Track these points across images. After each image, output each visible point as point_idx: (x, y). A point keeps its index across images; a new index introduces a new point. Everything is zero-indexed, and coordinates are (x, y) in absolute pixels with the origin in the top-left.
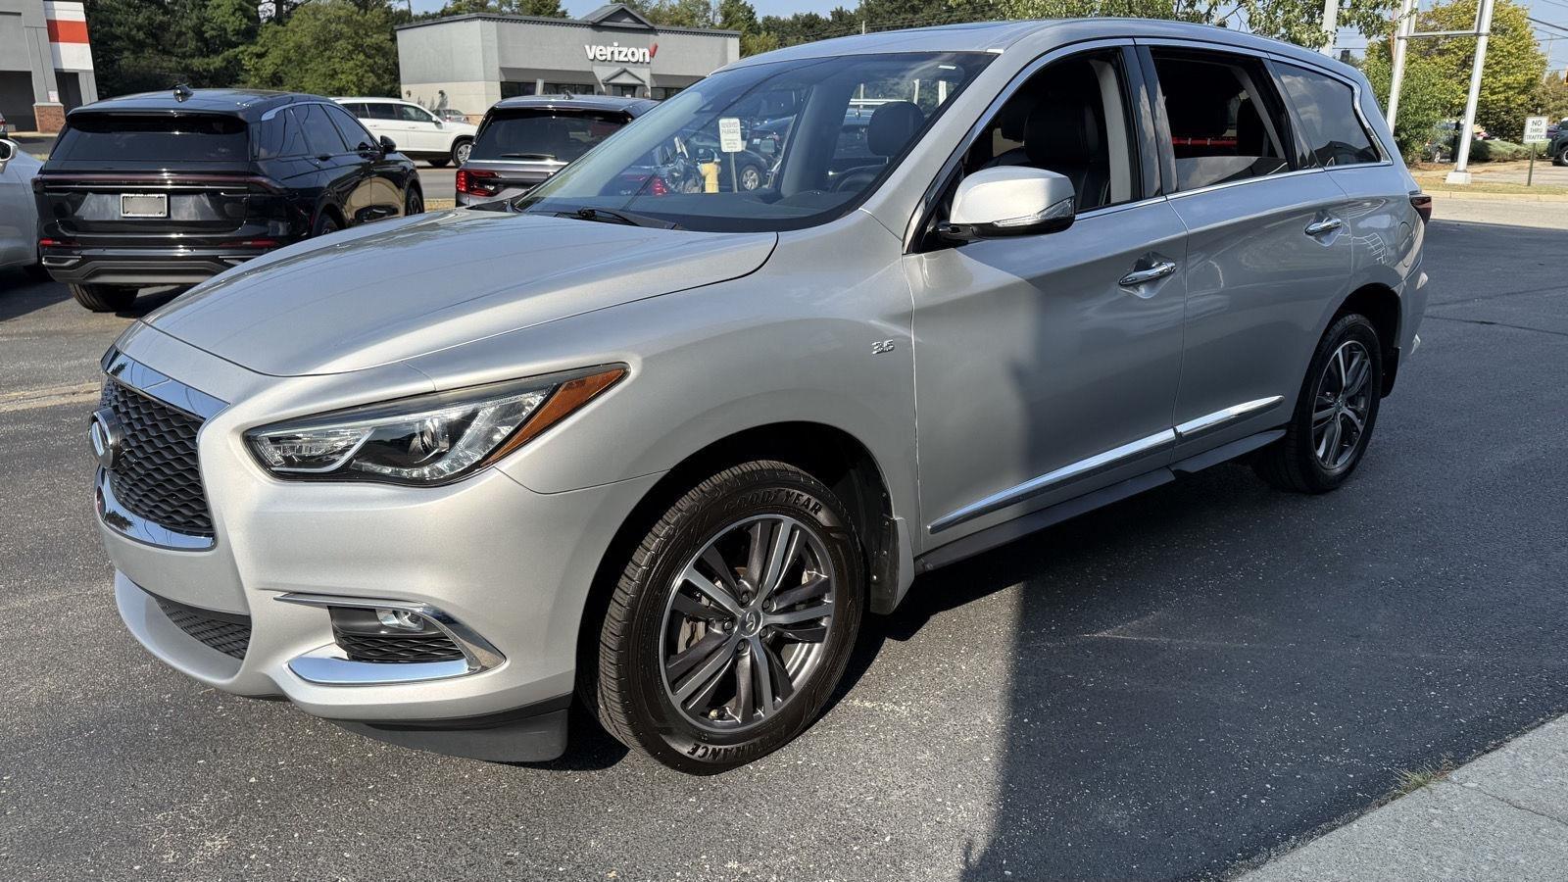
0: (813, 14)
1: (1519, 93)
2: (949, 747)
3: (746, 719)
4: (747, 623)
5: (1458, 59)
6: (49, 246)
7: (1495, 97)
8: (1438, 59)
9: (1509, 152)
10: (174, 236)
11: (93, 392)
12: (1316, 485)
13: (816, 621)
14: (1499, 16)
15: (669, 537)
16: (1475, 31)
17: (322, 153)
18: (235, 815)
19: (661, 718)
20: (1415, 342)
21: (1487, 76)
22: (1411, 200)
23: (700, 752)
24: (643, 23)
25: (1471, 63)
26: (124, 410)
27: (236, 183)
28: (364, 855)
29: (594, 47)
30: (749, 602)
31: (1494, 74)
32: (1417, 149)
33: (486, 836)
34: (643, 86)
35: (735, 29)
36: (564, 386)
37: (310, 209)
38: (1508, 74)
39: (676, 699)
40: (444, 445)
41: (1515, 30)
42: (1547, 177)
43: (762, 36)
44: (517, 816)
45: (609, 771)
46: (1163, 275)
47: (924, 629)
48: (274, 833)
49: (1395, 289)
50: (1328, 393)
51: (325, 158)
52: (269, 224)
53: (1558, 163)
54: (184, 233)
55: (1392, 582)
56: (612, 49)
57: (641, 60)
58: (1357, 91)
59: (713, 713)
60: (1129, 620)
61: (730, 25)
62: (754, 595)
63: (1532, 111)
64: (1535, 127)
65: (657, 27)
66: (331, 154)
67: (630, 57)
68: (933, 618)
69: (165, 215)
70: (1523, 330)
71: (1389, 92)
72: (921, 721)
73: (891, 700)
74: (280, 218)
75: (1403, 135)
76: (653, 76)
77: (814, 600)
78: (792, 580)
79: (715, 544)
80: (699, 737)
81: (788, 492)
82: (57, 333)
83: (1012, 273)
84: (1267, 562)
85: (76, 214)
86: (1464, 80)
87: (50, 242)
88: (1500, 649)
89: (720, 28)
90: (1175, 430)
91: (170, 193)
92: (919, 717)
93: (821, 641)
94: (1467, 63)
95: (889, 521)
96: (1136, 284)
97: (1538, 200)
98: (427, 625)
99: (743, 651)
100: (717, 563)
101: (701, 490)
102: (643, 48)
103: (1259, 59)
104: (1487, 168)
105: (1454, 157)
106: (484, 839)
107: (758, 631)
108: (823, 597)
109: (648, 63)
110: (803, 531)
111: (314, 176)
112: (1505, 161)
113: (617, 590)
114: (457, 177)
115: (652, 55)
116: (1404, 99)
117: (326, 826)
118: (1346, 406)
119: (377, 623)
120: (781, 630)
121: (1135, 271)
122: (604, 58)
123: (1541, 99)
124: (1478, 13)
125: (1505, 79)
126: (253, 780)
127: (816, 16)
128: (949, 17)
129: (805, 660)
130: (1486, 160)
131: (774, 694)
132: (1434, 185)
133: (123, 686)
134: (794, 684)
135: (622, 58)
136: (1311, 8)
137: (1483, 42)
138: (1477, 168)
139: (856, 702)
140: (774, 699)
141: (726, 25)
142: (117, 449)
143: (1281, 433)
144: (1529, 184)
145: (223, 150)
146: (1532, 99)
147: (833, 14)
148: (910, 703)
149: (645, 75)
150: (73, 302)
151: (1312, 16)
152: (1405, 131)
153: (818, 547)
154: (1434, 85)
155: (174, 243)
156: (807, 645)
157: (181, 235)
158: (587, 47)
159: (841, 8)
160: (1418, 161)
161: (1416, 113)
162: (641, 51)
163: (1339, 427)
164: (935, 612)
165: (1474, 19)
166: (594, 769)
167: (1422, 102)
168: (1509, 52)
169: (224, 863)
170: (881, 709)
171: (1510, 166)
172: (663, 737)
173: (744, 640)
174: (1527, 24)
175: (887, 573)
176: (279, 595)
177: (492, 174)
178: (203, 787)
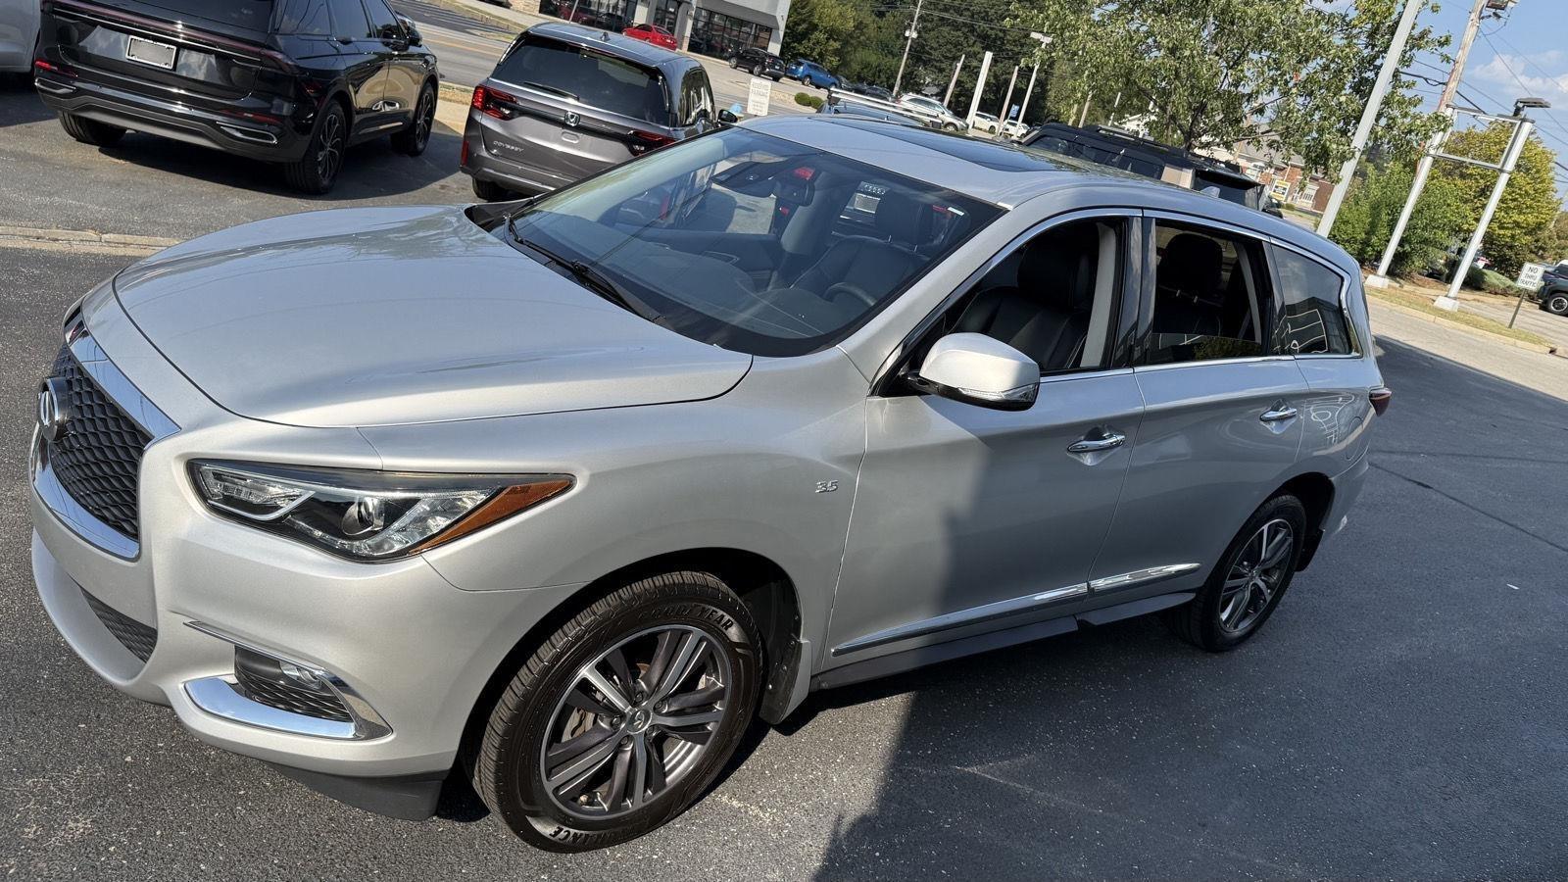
1: (1525, 234)
2: (799, 869)
3: (612, 809)
4: (635, 721)
5: (1478, 187)
6: (45, 69)
7: (1502, 232)
8: (1459, 182)
9: (1502, 286)
10: (175, 90)
11: (58, 240)
12: (1213, 642)
13: (703, 726)
14: (1527, 154)
15: (578, 638)
16: (1499, 167)
17: (344, 36)
18: (104, 797)
19: (530, 801)
20: (1340, 523)
21: (1500, 209)
22: (1371, 396)
23: (562, 834)
25: (1488, 193)
26: (78, 390)
27: (248, 52)
28: (220, 871)
30: (641, 702)
31: (1507, 210)
32: (1417, 264)
33: (341, 874)
34: (689, 3)
36: (508, 490)
37: (322, 92)
38: (1520, 213)
39: (549, 787)
40: (379, 522)
41: (1538, 172)
42: (1530, 321)
44: (375, 858)
45: (473, 826)
46: (1111, 447)
47: (809, 726)
48: (137, 826)
49: (1332, 479)
50: (1245, 563)
51: (346, 42)
52: (274, 102)
53: (1544, 307)
54: (185, 89)
55: (1253, 770)
58: (1346, 284)
59: (583, 798)
60: (1002, 758)
62: (649, 697)
63: (1533, 252)
64: (1530, 274)
66: (353, 39)
68: (821, 715)
69: (171, 68)
70: (1454, 502)
71: (1405, 202)
72: (780, 834)
73: (758, 803)
74: (287, 98)
75: (1407, 248)
77: (706, 706)
78: (690, 685)
79: (622, 648)
80: (564, 820)
81: (704, 608)
82: (35, 158)
83: (968, 430)
84: (1145, 720)
85: (81, 44)
86: (1477, 208)
87: (47, 65)
88: (1328, 870)
90: (1089, 585)
91: (180, 46)
92: (779, 829)
93: (703, 743)
94: (1485, 192)
95: (796, 641)
96: (1085, 451)
97: (1515, 345)
98: (324, 687)
99: (625, 745)
100: (620, 664)
101: (620, 596)
103: (1260, 242)
104: (1477, 297)
105: (1449, 279)
106: (338, 877)
107: (644, 729)
108: (716, 703)
110: (710, 643)
111: (331, 60)
112: (1496, 294)
113: (515, 678)
114: (475, 93)
116: (1418, 212)
117: (190, 828)
118: (1260, 576)
119: (278, 671)
120: (667, 731)
121: (1085, 440)
123: (1545, 243)
124: (1508, 146)
125: (1516, 217)
126: (129, 759)
129: (682, 758)
130: (1478, 288)
131: (647, 786)
132: (1422, 306)
133: (22, 617)
134: (668, 780)
136: (1348, 117)
137: (1504, 179)
138: (1469, 295)
139: (725, 799)
140: (645, 791)
142: (62, 427)
143: (1191, 596)
144: (1510, 326)
145: (245, 12)
146: (1537, 241)
148: (775, 811)
150: (55, 125)
151: (1347, 124)
152: (1410, 243)
153: (722, 660)
154: (1449, 205)
155: (173, 98)
156: (690, 743)
157: (182, 92)
160: (1414, 274)
161: (1424, 229)
163: (1248, 595)
164: (823, 709)
165: (1503, 152)
166: (460, 821)
167: (1433, 220)
168: (1526, 192)
169: (83, 851)
170: (746, 812)
171: (1499, 300)
172: (529, 819)
173: (628, 736)
174: (1552, 169)
175: (783, 686)
176: (188, 621)
177: (511, 98)
178: (78, 757)
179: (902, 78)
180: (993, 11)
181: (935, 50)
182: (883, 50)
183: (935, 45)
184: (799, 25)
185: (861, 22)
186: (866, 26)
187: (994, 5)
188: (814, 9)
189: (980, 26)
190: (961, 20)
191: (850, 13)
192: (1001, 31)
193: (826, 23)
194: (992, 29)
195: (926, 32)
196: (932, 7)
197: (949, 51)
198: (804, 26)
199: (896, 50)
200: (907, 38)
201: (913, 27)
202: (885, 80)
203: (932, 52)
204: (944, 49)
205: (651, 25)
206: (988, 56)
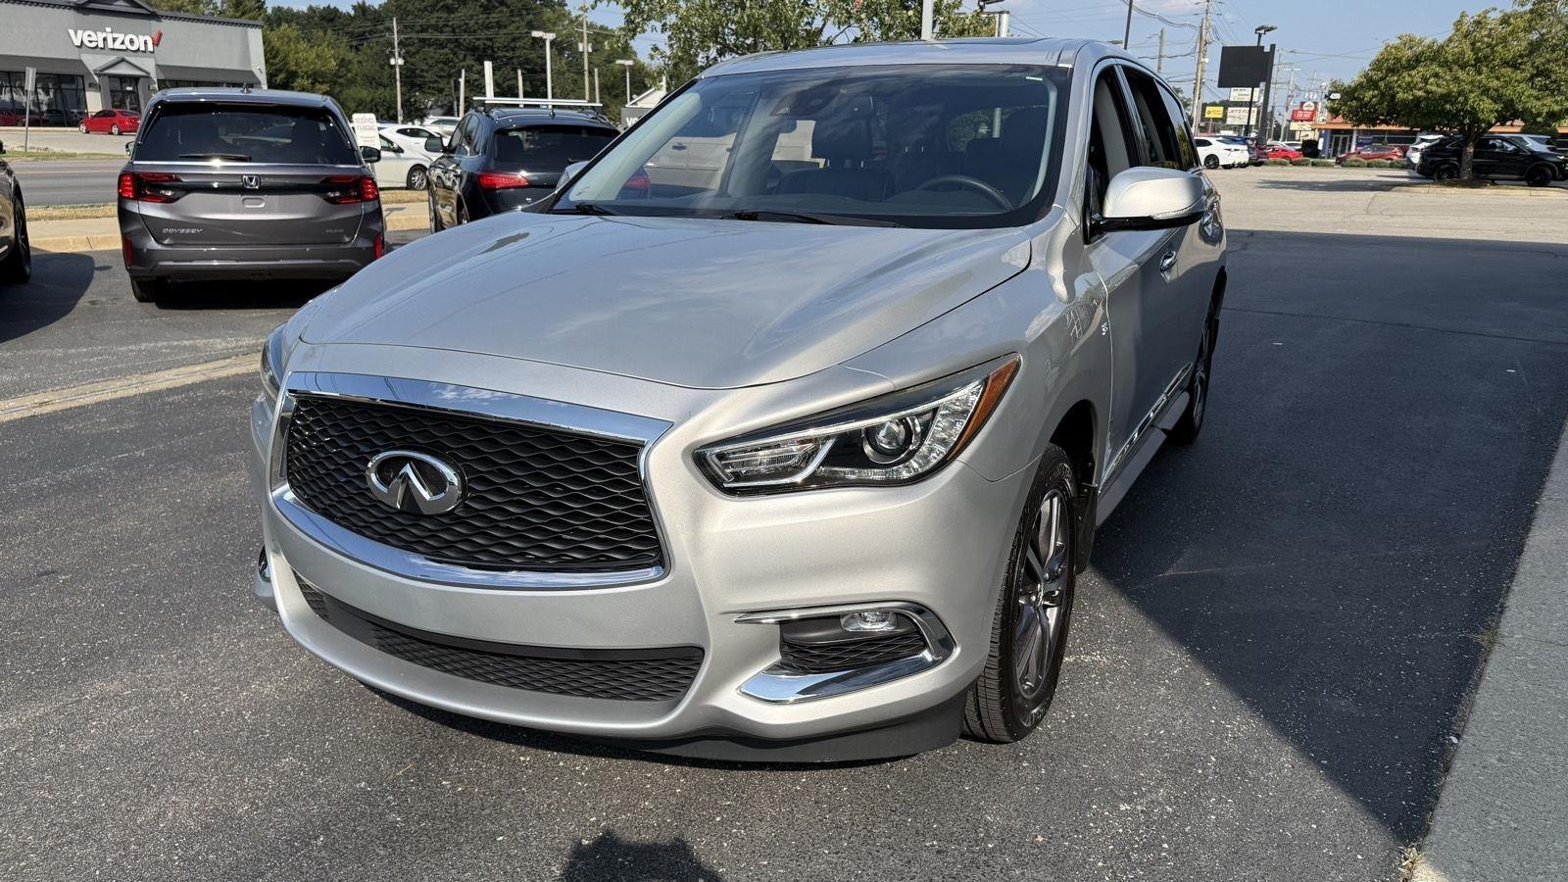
0: (332, 7)
24: (143, 8)
29: (80, 32)
34: (148, 77)
35: (250, 19)
43: (282, 28)
56: (104, 35)
57: (142, 48)
61: (243, 14)
65: (160, 12)
67: (127, 44)
76: (158, 66)
89: (231, 17)
102: (144, 35)
109: (152, 52)
114: (120, 182)
115: (156, 43)
122: (93, 45)
127: (336, 10)
128: (488, 18)
135: (117, 45)
141: (238, 14)
147: (354, 7)
149: (149, 65)
158: (71, 32)
159: (364, 3)
162: (142, 39)
177: (169, 177)
179: (402, 107)
180: (473, 22)
181: (427, 72)
182: (371, 83)
183: (425, 67)
184: (276, 76)
185: (343, 60)
186: (350, 62)
187: (472, 16)
188: (286, 56)
189: (465, 40)
190: (443, 37)
191: (329, 53)
192: (487, 39)
193: (304, 68)
194: (478, 39)
195: (411, 57)
196: (409, 30)
197: (442, 69)
198: (282, 76)
199: (386, 81)
200: (393, 67)
201: (397, 54)
202: (384, 112)
203: (425, 74)
204: (436, 69)
205: (110, 108)
206: (488, 65)
